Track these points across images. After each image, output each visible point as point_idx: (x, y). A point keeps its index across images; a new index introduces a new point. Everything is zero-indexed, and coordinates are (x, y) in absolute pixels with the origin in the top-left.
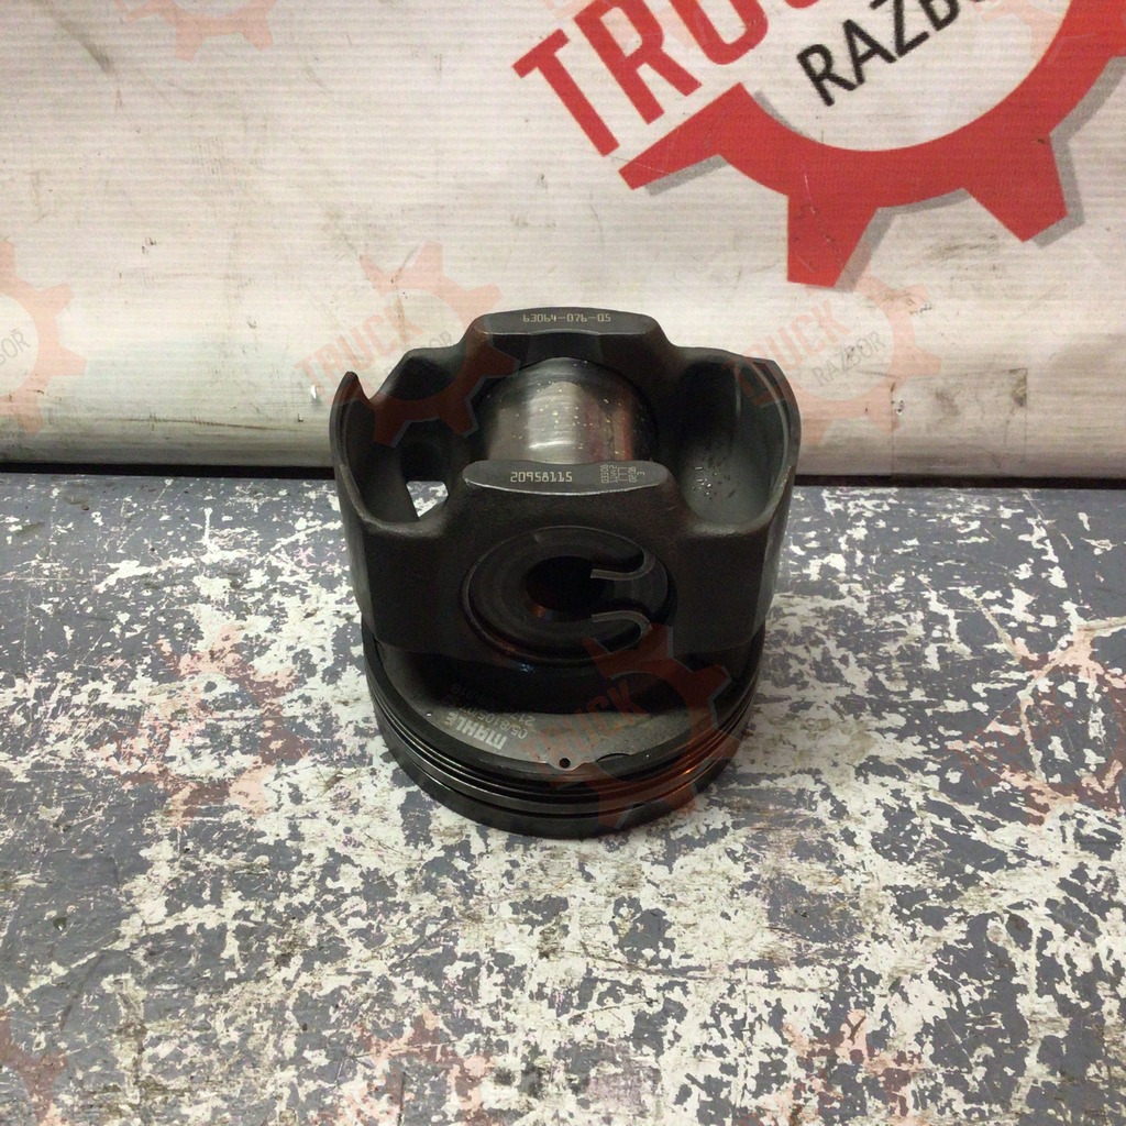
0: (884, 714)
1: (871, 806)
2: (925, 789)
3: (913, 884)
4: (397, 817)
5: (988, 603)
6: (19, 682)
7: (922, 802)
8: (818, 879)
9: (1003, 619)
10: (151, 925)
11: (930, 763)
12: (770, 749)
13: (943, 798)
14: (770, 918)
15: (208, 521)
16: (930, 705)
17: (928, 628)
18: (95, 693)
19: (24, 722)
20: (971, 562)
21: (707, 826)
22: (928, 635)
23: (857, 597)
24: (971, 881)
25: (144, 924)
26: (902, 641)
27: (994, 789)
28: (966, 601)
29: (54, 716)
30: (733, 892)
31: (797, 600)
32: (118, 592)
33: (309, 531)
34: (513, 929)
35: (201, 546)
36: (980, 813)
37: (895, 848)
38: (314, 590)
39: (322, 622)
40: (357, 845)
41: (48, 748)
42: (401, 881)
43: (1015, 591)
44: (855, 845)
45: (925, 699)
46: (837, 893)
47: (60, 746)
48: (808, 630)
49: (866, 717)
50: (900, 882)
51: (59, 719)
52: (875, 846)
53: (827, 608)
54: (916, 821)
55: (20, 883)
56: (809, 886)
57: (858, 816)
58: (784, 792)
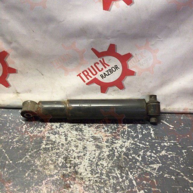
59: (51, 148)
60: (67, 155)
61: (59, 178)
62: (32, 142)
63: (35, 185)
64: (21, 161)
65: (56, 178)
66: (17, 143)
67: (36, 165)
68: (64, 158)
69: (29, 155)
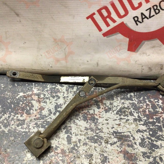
0: (140, 122)
1: (139, 138)
2: (146, 135)
3: (145, 151)
4: (66, 139)
5: (156, 102)
6: (5, 115)
7: (146, 137)
8: (131, 150)
9: (158, 105)
10: (29, 159)
11: (147, 130)
12: (123, 128)
13: (149, 137)
14: (124, 157)
15: (34, 86)
16: (147, 120)
17: (147, 107)
18: (17, 117)
19: (6, 122)
20: (153, 94)
21: (114, 141)
22: (147, 108)
23: (135, 101)
24: (154, 151)
25: (28, 158)
26: (143, 109)
27: (157, 135)
28: (152, 102)
29: (11, 121)
30: (118, 153)
31: (126, 101)
32: (20, 98)
33: (50, 87)
34: (85, 159)
35: (33, 90)
36: (155, 139)
37: (142, 145)
38: (51, 98)
39: (53, 104)
40: (60, 144)
41: (11, 127)
42: (67, 151)
43: (160, 100)
44: (136, 145)
45: (146, 119)
46: (134, 153)
47: (12, 126)
48: (128, 106)
49: (137, 122)
50: (143, 151)
51: (12, 121)
52: (139, 145)
53: (131, 103)
54: (145, 140)
55: (8, 151)
56: (130, 152)
57: (137, 139)
58: (126, 135)
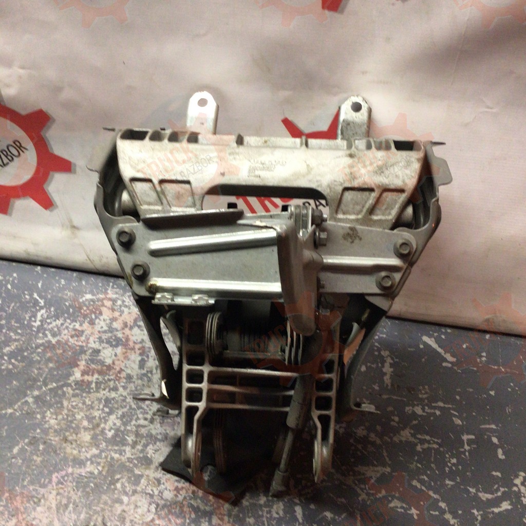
59: (96, 383)
60: (134, 409)
61: (96, 472)
62: (50, 360)
63: (32, 482)
64: (10, 411)
65: (88, 470)
66: (10, 359)
67: (47, 426)
68: (123, 416)
69: (33, 397)
